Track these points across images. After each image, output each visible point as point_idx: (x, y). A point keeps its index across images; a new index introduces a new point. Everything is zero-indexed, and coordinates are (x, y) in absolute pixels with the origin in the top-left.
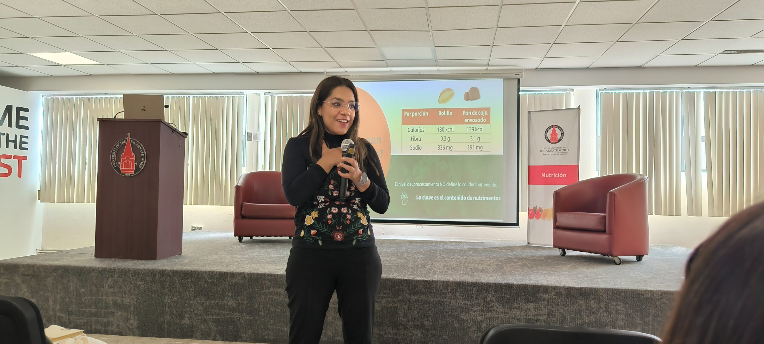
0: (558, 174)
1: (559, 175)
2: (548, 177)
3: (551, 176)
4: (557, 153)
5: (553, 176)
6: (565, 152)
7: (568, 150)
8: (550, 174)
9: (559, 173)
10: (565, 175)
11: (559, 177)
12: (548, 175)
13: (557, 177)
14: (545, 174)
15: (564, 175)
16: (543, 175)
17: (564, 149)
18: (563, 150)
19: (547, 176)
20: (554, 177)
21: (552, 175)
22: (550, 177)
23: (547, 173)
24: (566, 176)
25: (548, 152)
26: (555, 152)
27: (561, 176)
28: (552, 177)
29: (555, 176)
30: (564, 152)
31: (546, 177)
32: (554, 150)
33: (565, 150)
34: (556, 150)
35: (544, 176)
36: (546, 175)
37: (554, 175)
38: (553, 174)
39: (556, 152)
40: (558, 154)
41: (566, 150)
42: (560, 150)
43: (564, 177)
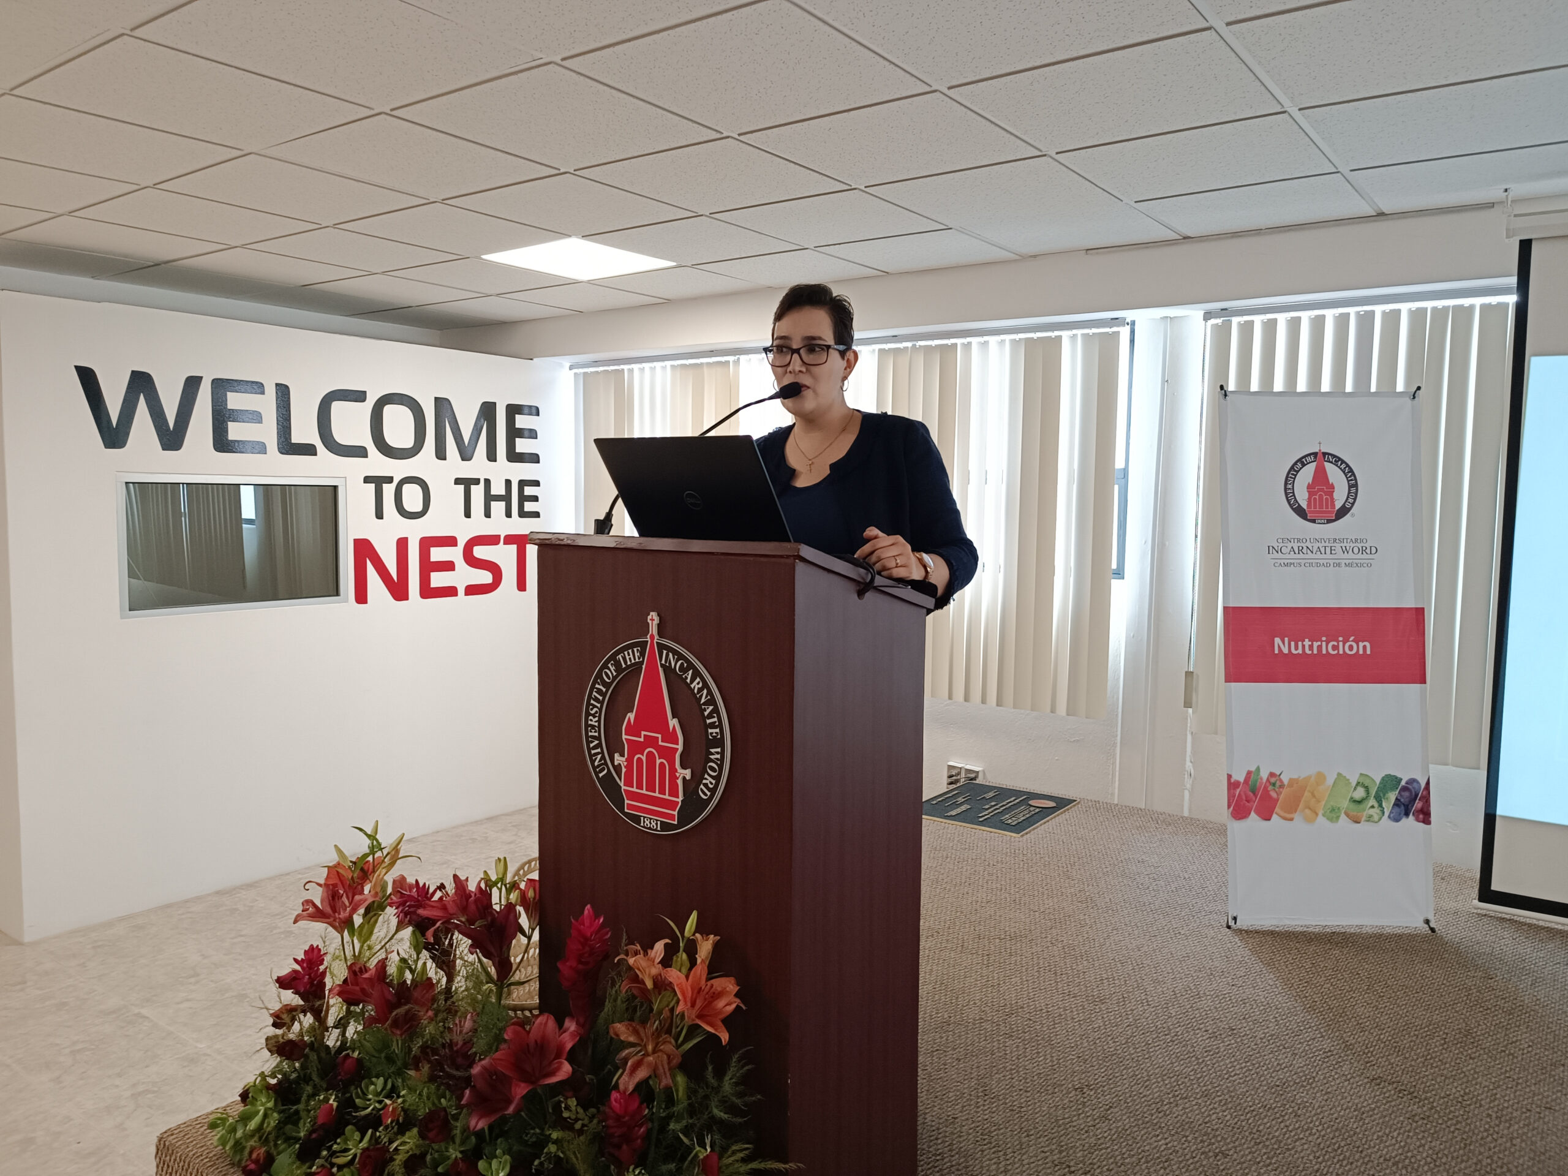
0: (1338, 642)
1: (1341, 644)
2: (1300, 651)
3: (1311, 647)
4: (1331, 562)
5: (1320, 647)
6: (1365, 556)
7: (1374, 550)
8: (1307, 643)
9: (1341, 639)
10: (1365, 647)
11: (1341, 652)
12: (1300, 644)
13: (1336, 652)
14: (1286, 639)
15: (1361, 644)
16: (1281, 645)
17: (1360, 546)
18: (1356, 550)
19: (1296, 648)
20: (1324, 652)
21: (1316, 644)
22: (1308, 652)
23: (1297, 639)
24: (1368, 652)
25: (1297, 556)
26: (1323, 556)
27: (1351, 648)
28: (1315, 652)
29: (1328, 648)
30: (1360, 556)
31: (1294, 651)
32: (1323, 550)
33: (1363, 550)
34: (1328, 550)
35: (1286, 651)
36: (1293, 644)
37: (1324, 644)
38: (1319, 643)
39: (1328, 556)
40: (1339, 565)
41: (1368, 551)
42: (1345, 550)
43: (1361, 652)
